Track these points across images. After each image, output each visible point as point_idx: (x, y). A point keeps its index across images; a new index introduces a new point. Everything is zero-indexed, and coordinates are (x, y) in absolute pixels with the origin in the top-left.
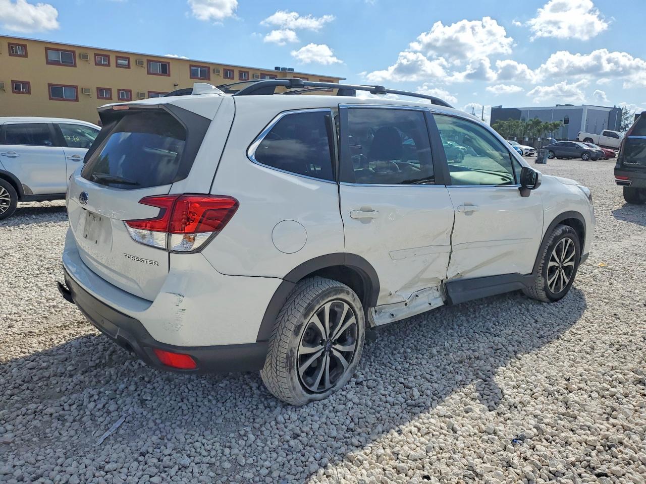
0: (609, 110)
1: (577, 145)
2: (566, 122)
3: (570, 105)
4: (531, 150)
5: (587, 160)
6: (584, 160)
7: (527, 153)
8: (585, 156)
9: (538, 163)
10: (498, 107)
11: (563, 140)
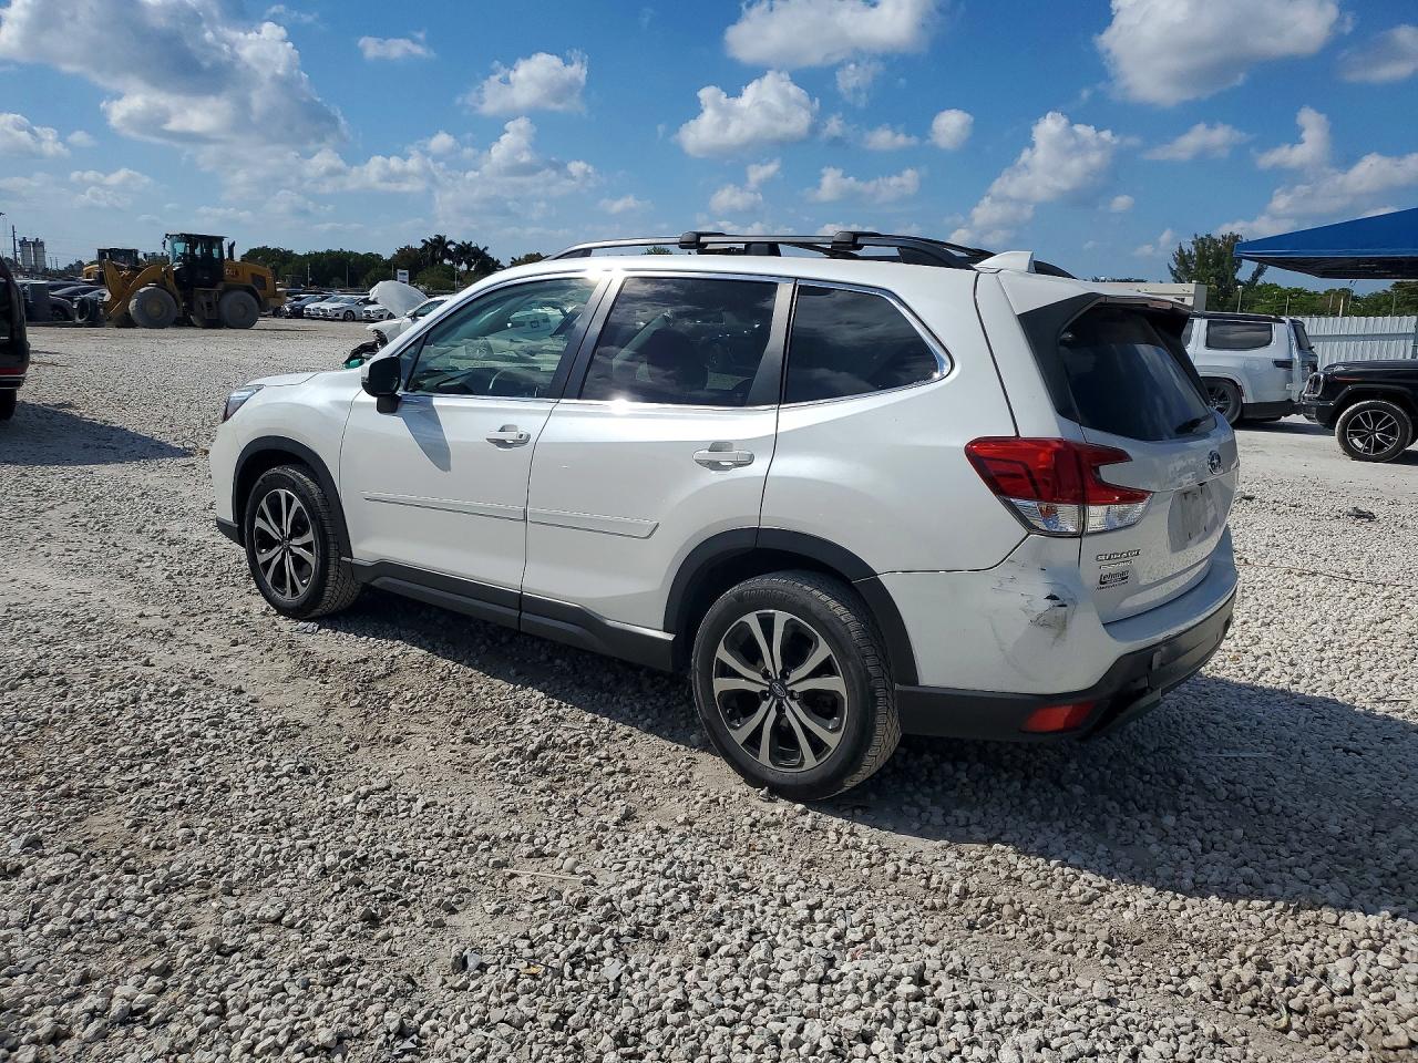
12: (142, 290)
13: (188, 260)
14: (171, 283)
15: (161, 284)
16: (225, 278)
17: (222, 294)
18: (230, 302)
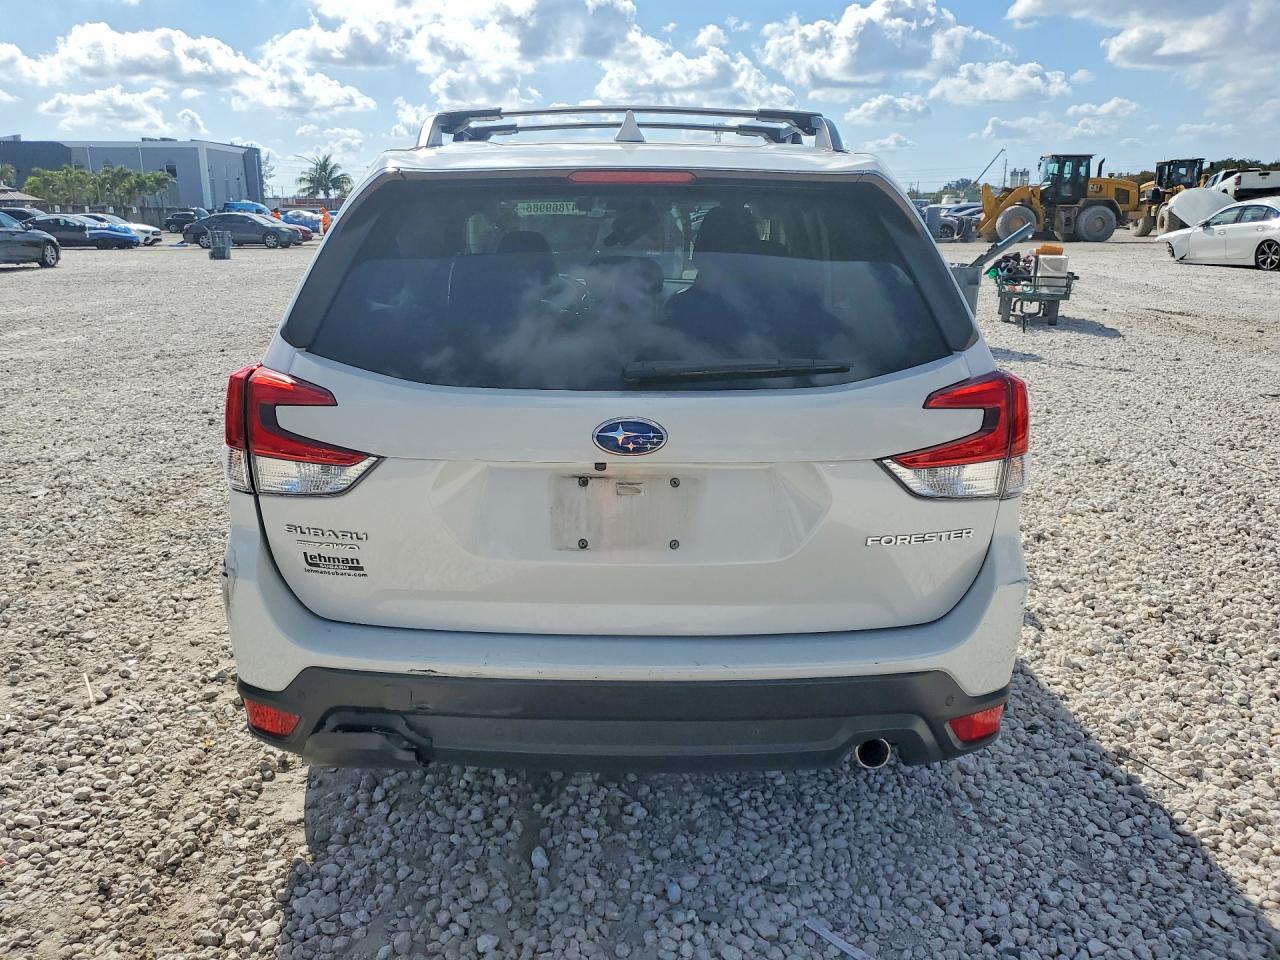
0: (242, 151)
1: (250, 219)
2: (172, 171)
3: (170, 140)
4: (154, 233)
5: (275, 247)
6: (270, 248)
7: (147, 239)
8: (271, 240)
9: (216, 258)
10: (12, 139)
11: (181, 210)
12: (1009, 209)
13: (1057, 179)
14: (1036, 201)
15: (1026, 203)
16: (1088, 195)
17: (1081, 210)
18: (1088, 218)
